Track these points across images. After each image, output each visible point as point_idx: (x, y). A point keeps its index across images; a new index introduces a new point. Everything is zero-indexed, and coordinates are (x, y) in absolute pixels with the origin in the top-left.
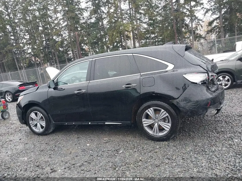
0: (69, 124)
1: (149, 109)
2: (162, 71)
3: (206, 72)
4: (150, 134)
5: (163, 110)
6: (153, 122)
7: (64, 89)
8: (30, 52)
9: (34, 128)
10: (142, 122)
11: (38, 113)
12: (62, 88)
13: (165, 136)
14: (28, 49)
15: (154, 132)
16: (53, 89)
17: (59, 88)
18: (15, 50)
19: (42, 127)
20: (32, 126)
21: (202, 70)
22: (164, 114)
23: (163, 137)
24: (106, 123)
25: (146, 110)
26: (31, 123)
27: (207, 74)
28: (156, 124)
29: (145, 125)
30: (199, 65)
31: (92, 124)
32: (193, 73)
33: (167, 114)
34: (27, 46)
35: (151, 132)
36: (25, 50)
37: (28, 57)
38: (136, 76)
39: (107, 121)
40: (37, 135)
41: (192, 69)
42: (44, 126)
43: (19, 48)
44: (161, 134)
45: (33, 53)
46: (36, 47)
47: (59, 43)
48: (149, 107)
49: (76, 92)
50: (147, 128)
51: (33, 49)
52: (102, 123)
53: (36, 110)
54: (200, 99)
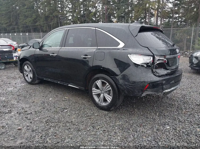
0: (46, 80)
1: (98, 81)
2: (115, 48)
3: (152, 56)
4: (97, 102)
5: (108, 84)
6: (99, 93)
7: (48, 51)
8: (71, 18)
9: (26, 77)
10: (92, 91)
11: (29, 66)
12: (46, 50)
13: (106, 107)
14: (69, 16)
15: (99, 101)
16: (38, 50)
17: (43, 50)
18: (60, 16)
19: (31, 78)
20: (25, 76)
21: (149, 52)
22: (108, 87)
23: (105, 107)
24: (69, 85)
25: (96, 81)
26: (25, 73)
27: (152, 58)
28: (102, 95)
29: (93, 93)
30: (147, 48)
31: (60, 83)
32: (137, 54)
33: (110, 88)
34: (69, 13)
35: (98, 100)
36: (67, 16)
37: (68, 23)
38: (93, 49)
39: (69, 83)
40: (27, 83)
41: (138, 50)
42: (32, 77)
43: (63, 14)
44: (104, 104)
45: (72, 20)
46: (75, 15)
47: (93, 14)
48: (98, 79)
49: (51, 55)
50: (95, 97)
51: (73, 16)
52: (67, 84)
53: (28, 64)
54: (138, 80)
